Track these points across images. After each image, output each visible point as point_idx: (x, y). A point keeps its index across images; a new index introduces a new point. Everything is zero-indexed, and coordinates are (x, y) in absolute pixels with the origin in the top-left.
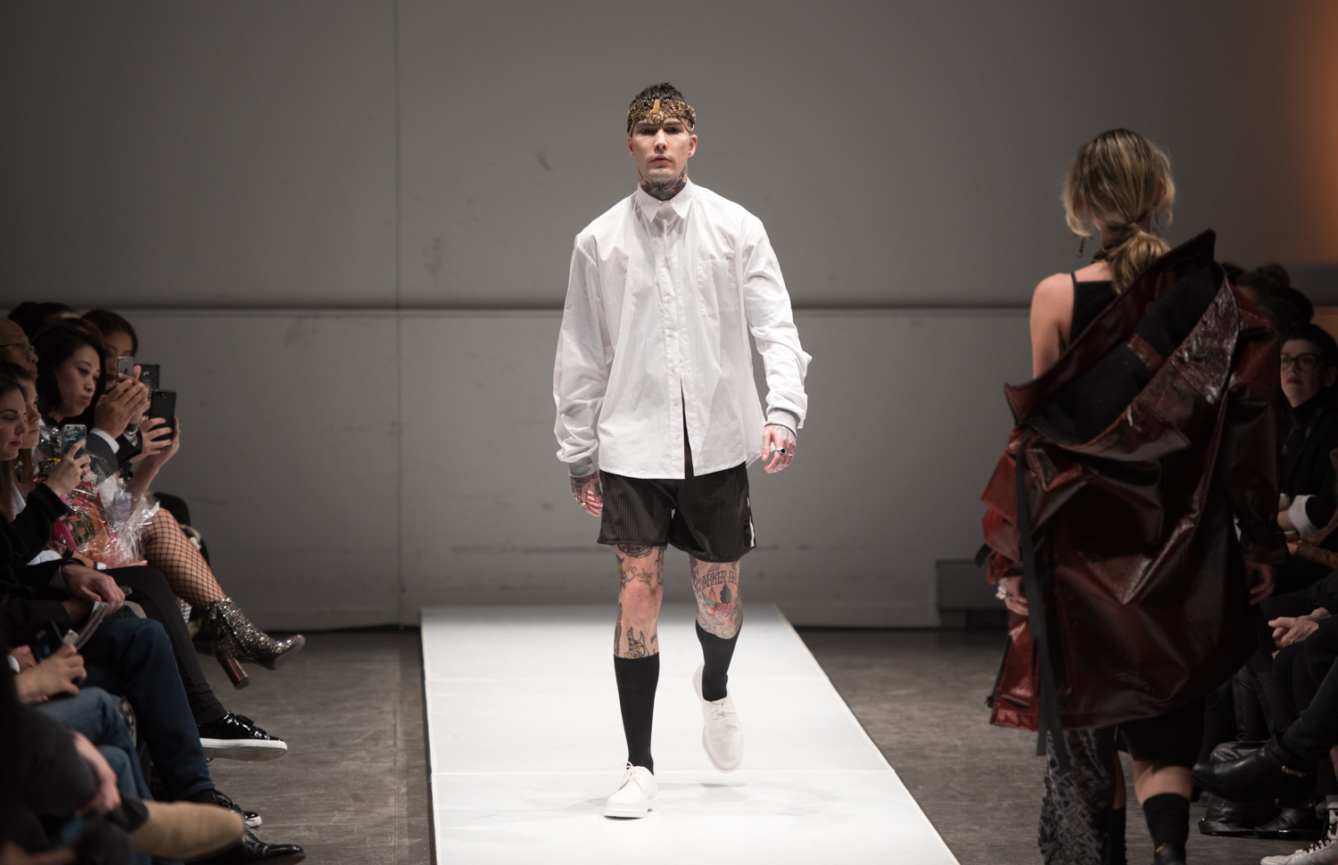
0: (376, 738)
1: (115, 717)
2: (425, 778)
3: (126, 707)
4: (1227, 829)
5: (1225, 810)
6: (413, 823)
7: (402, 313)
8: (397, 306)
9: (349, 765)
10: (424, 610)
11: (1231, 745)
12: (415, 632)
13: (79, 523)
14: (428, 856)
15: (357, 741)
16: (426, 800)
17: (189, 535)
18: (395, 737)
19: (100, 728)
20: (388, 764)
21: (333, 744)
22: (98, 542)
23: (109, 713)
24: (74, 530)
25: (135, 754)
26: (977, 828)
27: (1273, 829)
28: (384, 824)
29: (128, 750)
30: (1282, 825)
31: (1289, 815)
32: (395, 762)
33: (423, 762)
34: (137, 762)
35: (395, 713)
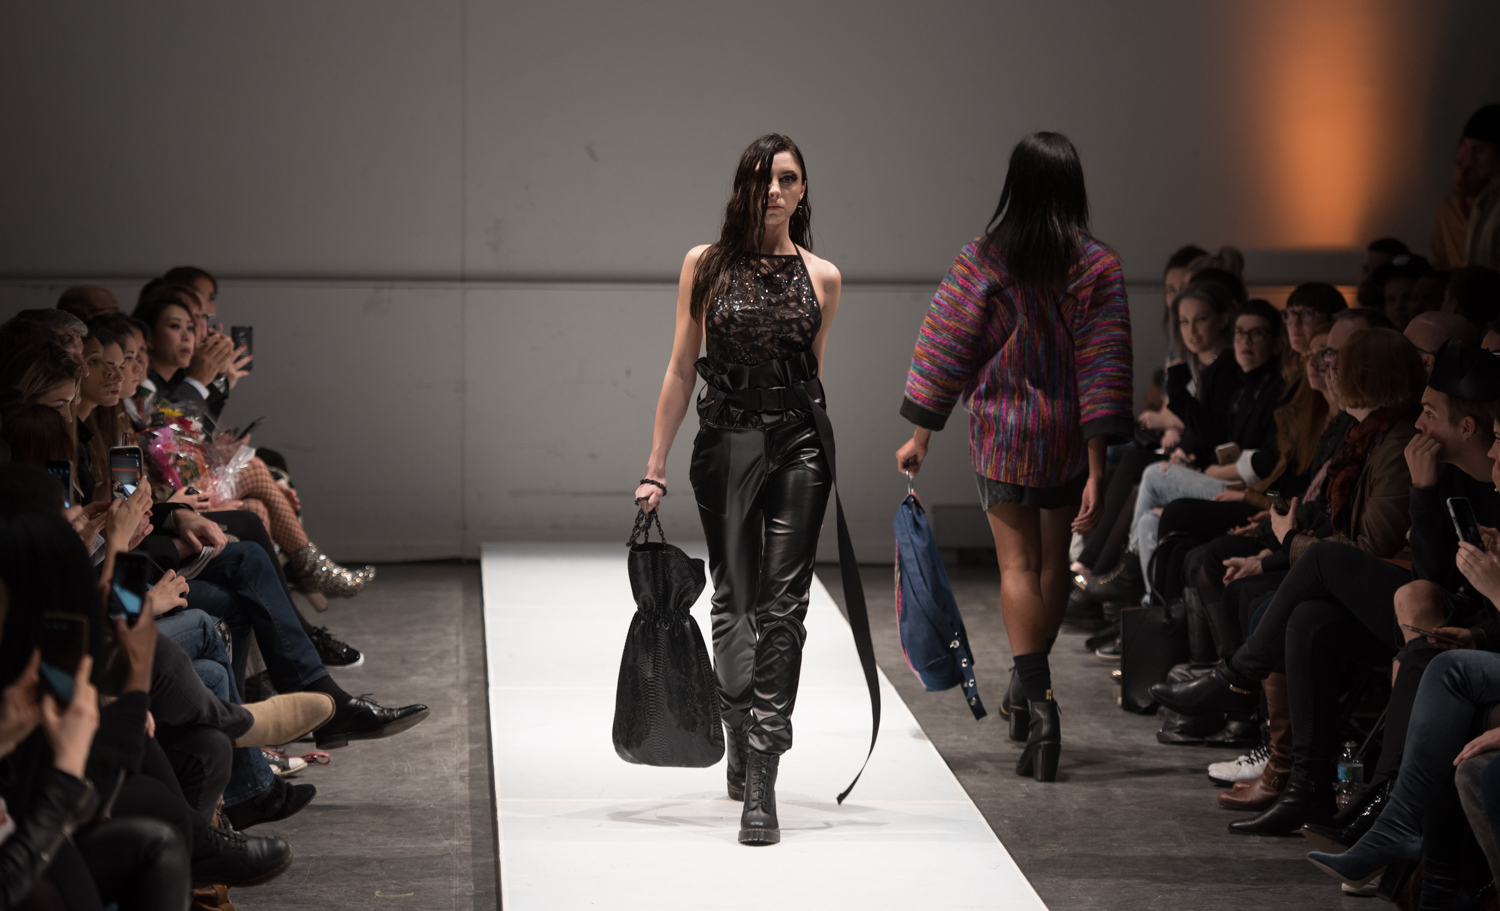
0: (441, 656)
1: (215, 635)
2: (483, 692)
3: (223, 626)
4: (1180, 738)
5: (1180, 722)
6: (473, 730)
7: (467, 285)
8: (463, 278)
9: (417, 680)
10: (484, 545)
11: (1185, 666)
12: (476, 564)
13: (185, 466)
14: (486, 759)
15: (425, 659)
16: (485, 711)
17: (277, 477)
18: (458, 656)
19: (201, 644)
20: (450, 679)
21: (403, 662)
22: (202, 483)
23: (209, 631)
24: (181, 474)
25: (231, 668)
26: (965, 738)
27: (1219, 738)
28: (448, 731)
29: (225, 665)
30: (1228, 735)
31: (1234, 726)
32: (458, 677)
33: (481, 678)
34: (233, 676)
35: (457, 634)
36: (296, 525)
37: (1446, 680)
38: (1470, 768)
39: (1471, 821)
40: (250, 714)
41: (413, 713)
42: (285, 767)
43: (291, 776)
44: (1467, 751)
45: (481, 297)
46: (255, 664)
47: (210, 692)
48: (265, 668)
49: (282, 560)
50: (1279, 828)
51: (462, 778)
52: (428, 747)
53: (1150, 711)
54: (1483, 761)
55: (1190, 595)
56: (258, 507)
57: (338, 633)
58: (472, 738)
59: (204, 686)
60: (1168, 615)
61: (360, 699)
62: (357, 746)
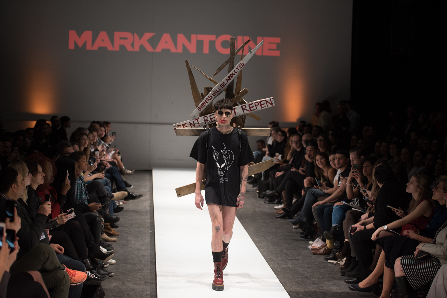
0: (145, 186)
1: (108, 182)
2: (152, 193)
3: (109, 180)
5: (268, 200)
7: (151, 125)
8: (150, 123)
9: (141, 190)
10: (153, 168)
11: (269, 190)
12: (151, 171)
14: (152, 204)
15: (143, 187)
16: (152, 196)
17: (119, 156)
18: (148, 187)
19: (106, 183)
20: (147, 190)
21: (139, 187)
22: (106, 157)
28: (146, 199)
29: (109, 187)
31: (276, 200)
33: (152, 190)
36: (122, 164)
37: (311, 193)
38: (315, 208)
39: (314, 217)
40: (114, 195)
41: (140, 196)
42: (119, 204)
43: (120, 205)
44: (314, 205)
45: (153, 126)
46: (114, 187)
47: (107, 191)
48: (116, 187)
49: (119, 170)
50: (283, 217)
51: (148, 207)
52: (143, 201)
53: (263, 198)
54: (317, 207)
55: (270, 179)
56: (116, 161)
57: (128, 182)
58: (150, 200)
59: (106, 190)
60: (266, 182)
61: (132, 193)
62: (131, 201)
